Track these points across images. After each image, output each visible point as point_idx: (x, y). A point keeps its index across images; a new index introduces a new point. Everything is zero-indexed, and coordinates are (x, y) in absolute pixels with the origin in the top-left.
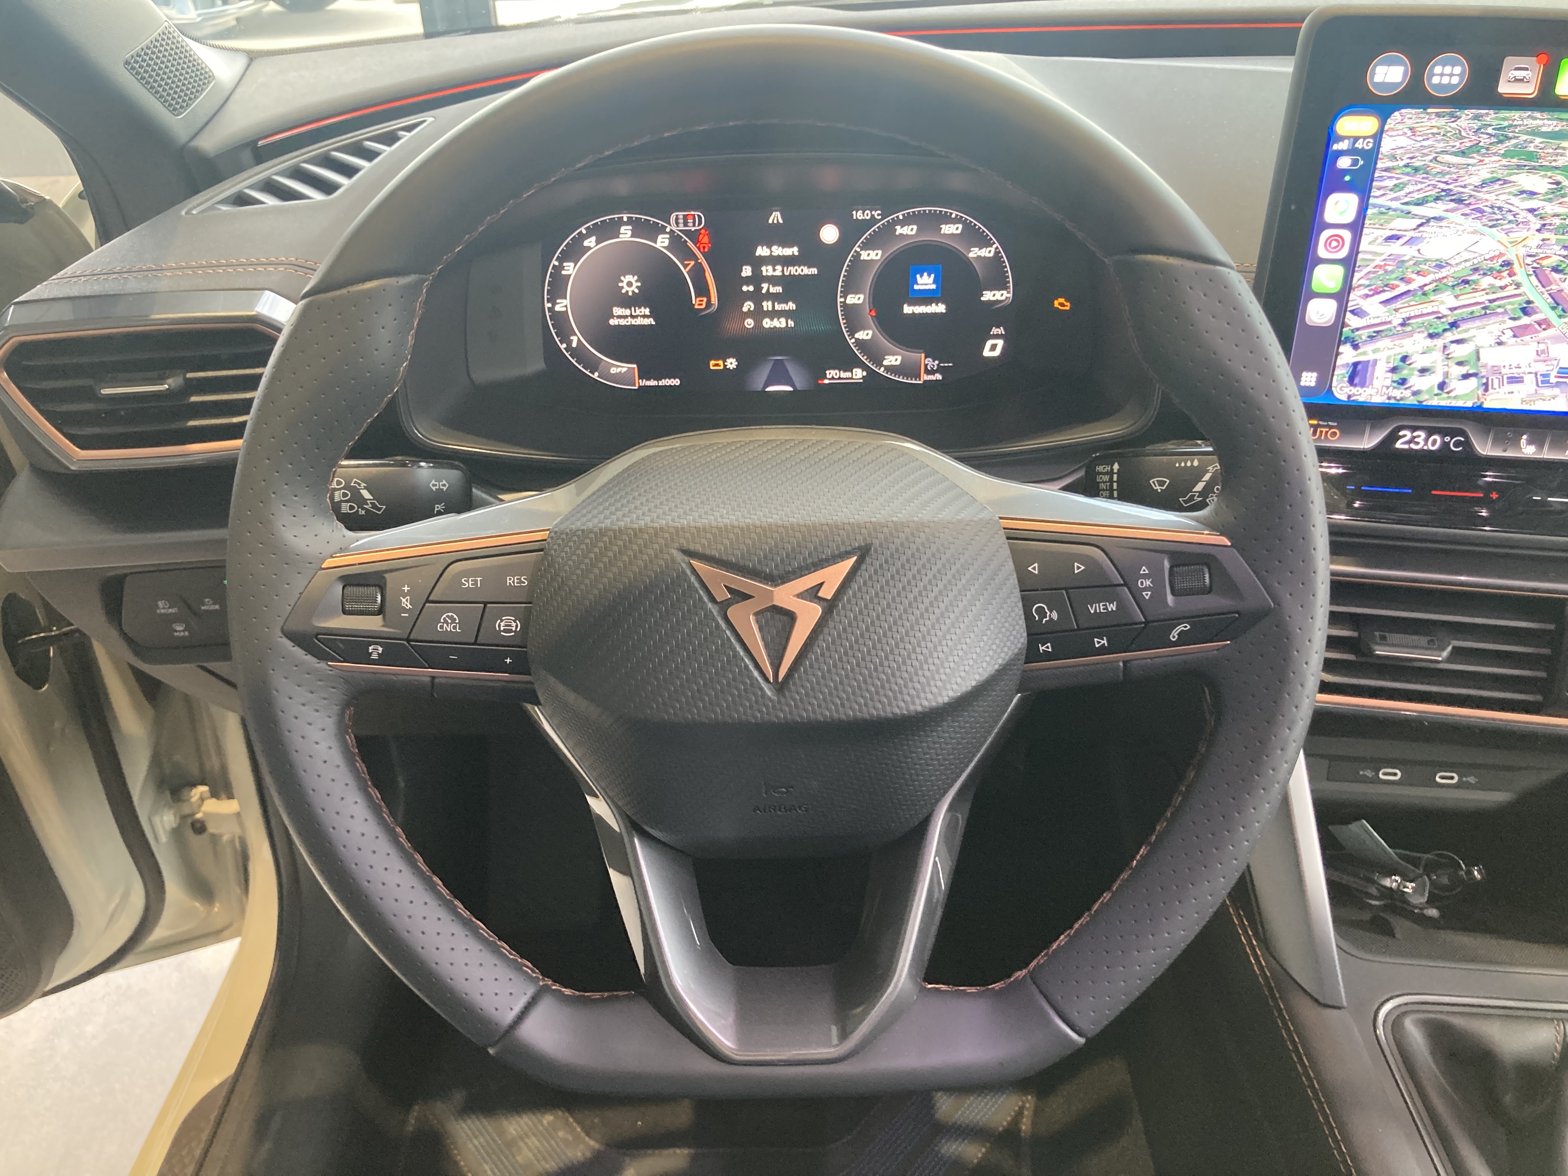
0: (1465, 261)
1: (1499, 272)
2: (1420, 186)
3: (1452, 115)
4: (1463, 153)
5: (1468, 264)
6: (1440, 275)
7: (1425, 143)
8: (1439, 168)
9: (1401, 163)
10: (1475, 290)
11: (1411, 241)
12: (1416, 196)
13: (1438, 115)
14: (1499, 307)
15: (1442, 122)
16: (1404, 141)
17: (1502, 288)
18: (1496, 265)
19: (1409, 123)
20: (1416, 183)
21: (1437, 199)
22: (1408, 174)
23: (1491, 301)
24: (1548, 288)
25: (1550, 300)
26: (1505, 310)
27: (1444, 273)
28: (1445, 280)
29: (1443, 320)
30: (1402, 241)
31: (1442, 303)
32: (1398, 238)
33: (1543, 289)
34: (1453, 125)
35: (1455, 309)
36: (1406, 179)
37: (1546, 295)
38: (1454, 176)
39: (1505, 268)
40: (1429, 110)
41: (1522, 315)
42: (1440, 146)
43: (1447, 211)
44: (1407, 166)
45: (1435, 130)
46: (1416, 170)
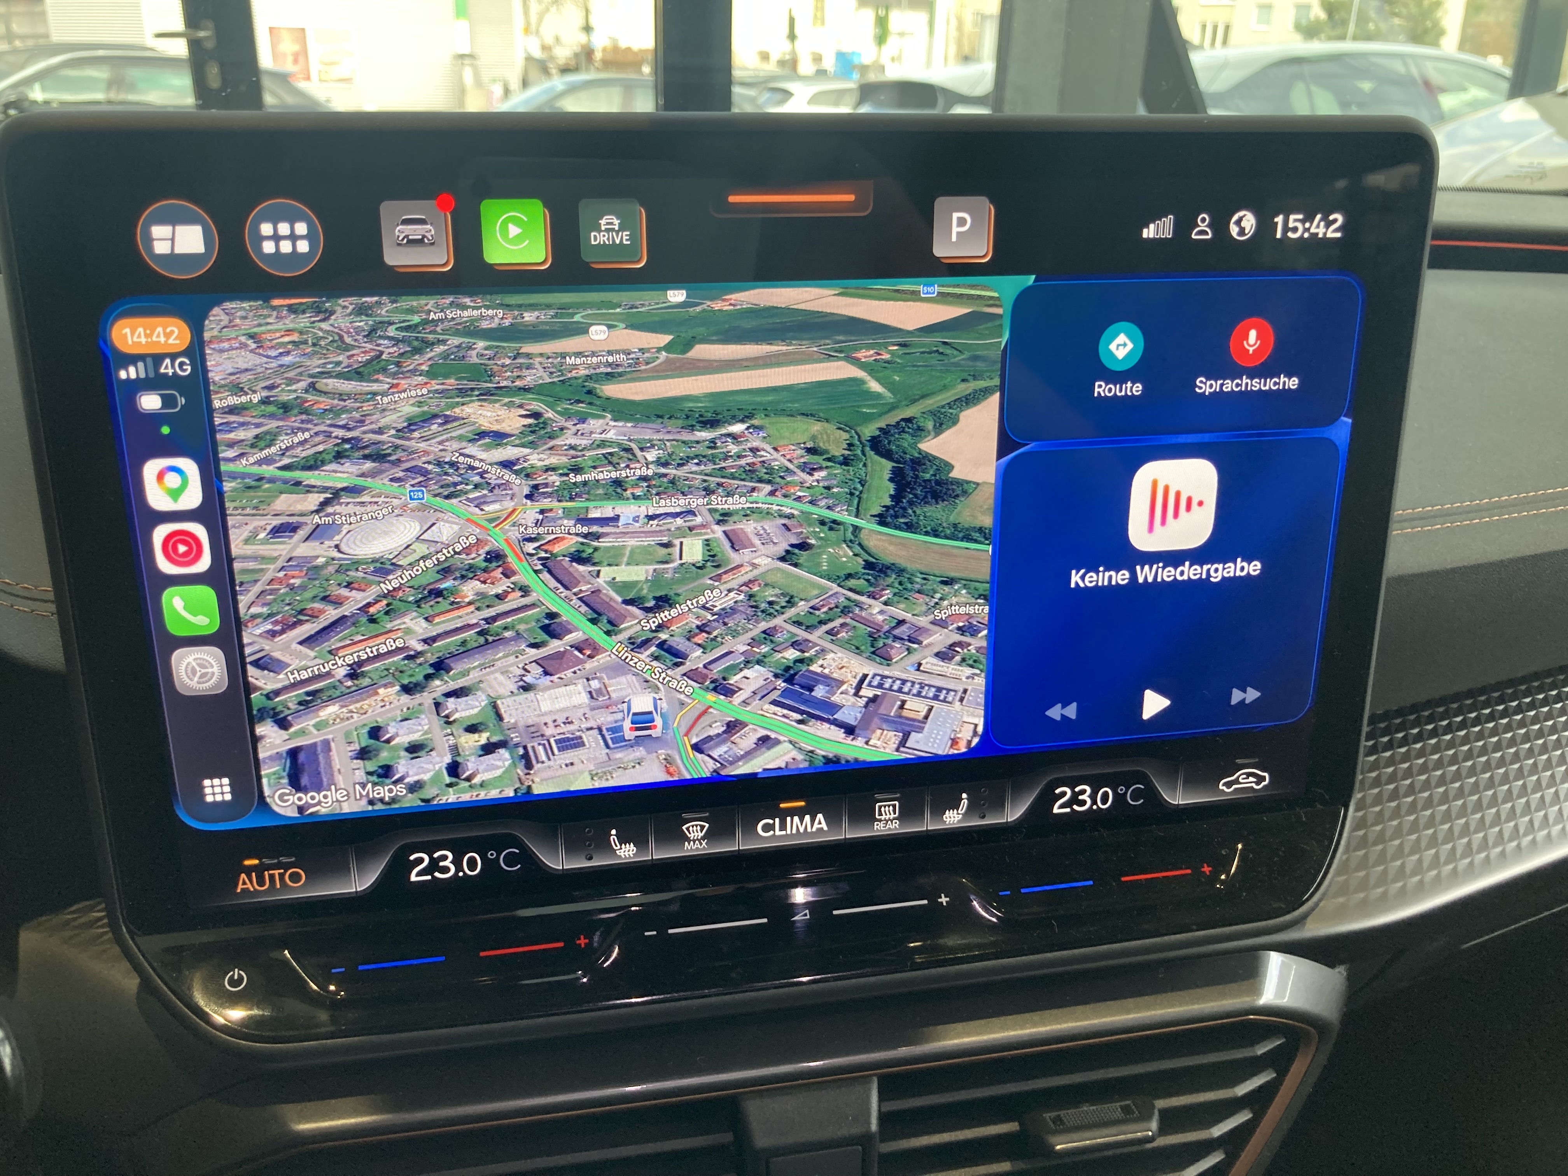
0: (424, 558)
1: (485, 570)
2: (301, 436)
3: (318, 310)
4: (358, 374)
5: (429, 563)
6: (386, 587)
7: (287, 360)
8: (325, 402)
9: (256, 399)
10: (456, 606)
11: (317, 533)
12: (303, 453)
13: (292, 309)
14: (506, 628)
15: (303, 321)
16: (246, 359)
17: (500, 597)
18: (478, 558)
19: (247, 326)
20: (294, 432)
21: (339, 456)
22: (272, 416)
23: (488, 621)
24: (575, 590)
25: (584, 609)
26: (518, 634)
27: (392, 582)
28: (400, 594)
29: (419, 661)
30: (302, 533)
31: (408, 631)
32: (293, 528)
33: (566, 593)
34: (325, 326)
35: (434, 639)
36: (273, 424)
37: (575, 601)
38: (356, 415)
39: (494, 564)
40: (276, 302)
41: (546, 637)
42: (315, 364)
43: (363, 475)
44: (265, 401)
45: (295, 337)
46: (286, 408)
